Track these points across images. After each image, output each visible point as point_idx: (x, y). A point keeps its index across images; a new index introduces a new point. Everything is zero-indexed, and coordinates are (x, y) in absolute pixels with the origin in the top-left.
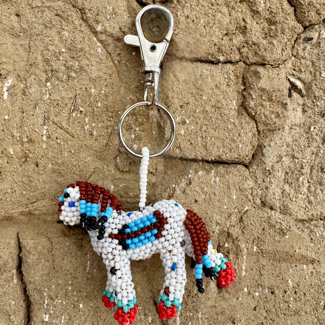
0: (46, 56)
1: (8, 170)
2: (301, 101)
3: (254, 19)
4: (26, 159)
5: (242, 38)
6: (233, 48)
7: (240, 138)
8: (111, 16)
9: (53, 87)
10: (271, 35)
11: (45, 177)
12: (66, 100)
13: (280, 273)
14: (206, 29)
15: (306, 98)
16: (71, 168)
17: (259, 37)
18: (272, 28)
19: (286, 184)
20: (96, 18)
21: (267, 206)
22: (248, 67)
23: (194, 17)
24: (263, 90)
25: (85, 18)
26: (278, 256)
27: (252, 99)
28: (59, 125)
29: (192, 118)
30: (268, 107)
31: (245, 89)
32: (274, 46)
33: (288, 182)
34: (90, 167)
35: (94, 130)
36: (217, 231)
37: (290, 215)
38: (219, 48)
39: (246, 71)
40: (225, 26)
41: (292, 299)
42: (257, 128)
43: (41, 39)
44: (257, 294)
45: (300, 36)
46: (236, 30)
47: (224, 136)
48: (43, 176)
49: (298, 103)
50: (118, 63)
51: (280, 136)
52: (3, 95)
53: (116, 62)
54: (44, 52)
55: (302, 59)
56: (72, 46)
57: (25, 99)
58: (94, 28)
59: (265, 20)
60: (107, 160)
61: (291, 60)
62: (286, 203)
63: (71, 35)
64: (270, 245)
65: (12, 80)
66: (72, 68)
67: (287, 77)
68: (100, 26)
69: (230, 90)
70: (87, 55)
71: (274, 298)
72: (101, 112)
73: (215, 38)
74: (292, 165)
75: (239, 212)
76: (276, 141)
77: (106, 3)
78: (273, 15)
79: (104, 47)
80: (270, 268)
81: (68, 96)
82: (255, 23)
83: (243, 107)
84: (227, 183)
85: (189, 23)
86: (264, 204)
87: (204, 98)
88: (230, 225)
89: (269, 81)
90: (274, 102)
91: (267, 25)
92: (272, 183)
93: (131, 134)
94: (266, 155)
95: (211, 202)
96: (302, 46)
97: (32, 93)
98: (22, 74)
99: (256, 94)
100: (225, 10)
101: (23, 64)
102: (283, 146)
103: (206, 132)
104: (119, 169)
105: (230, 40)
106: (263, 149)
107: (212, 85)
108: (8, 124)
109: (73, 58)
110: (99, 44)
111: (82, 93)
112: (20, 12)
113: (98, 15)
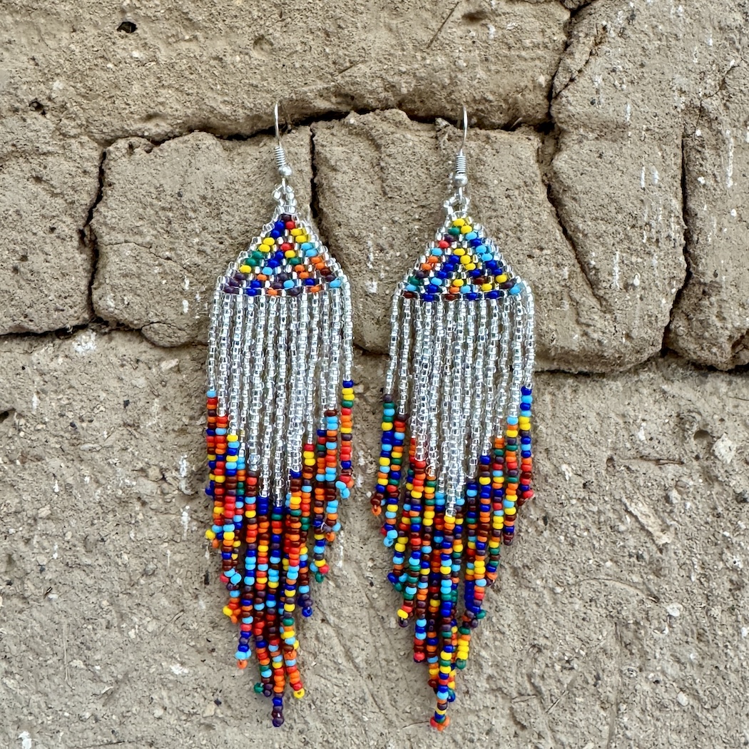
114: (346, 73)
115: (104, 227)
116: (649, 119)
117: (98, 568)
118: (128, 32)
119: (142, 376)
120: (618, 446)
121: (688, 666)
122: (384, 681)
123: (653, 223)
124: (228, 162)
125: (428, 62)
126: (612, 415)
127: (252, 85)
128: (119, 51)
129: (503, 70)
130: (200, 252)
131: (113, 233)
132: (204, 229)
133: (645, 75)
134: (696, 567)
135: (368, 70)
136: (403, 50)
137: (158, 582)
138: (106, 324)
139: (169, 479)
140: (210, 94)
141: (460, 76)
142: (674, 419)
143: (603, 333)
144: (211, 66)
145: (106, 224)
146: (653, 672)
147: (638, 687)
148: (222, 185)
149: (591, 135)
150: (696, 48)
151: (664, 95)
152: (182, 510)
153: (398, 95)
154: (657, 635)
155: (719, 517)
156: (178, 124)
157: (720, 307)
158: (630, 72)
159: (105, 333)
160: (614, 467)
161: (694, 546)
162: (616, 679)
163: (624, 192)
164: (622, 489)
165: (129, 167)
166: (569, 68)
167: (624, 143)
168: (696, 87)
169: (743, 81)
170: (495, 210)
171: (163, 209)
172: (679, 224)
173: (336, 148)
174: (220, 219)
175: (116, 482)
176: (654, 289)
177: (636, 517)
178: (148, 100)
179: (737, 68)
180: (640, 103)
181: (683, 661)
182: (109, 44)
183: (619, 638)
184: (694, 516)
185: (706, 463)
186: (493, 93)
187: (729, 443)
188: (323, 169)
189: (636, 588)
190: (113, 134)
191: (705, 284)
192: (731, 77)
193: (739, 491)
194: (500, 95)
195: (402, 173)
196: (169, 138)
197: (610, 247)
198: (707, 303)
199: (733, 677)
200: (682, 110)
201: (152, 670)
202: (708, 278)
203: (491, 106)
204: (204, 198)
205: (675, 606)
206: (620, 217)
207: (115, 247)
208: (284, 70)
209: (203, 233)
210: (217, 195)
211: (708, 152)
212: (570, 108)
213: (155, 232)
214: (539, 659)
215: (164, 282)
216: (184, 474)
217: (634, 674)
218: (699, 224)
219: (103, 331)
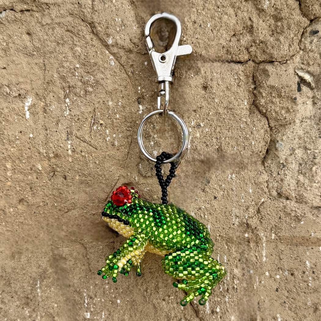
0: (62, 74)
1: (38, 185)
2: (310, 94)
3: (260, 18)
4: (54, 174)
5: (249, 38)
6: (241, 49)
7: (252, 135)
8: (121, 28)
9: (72, 103)
10: (278, 31)
11: (74, 188)
12: (86, 114)
13: (298, 256)
14: (213, 33)
15: (315, 90)
16: (98, 178)
17: (266, 35)
18: (278, 24)
19: (300, 174)
20: (106, 31)
21: (283, 196)
22: (257, 66)
23: (201, 22)
24: (272, 87)
25: (95, 32)
26: (295, 241)
27: (263, 97)
28: (82, 139)
29: (206, 121)
30: (278, 103)
31: (255, 88)
32: (280, 43)
33: (301, 173)
34: (115, 176)
35: (115, 141)
36: (237, 223)
37: (306, 203)
38: (228, 50)
39: (256, 70)
40: (232, 28)
41: (310, 278)
42: (269, 124)
43: (55, 57)
44: (278, 277)
45: (307, 30)
46: (243, 29)
47: (237, 136)
48: (72, 187)
49: (308, 96)
50: (131, 74)
51: (292, 130)
52: (25, 114)
53: (130, 73)
54: (60, 69)
55: (310, 52)
56: (85, 61)
57: (47, 117)
58: (105, 41)
59: (272, 17)
60: (130, 168)
61: (299, 55)
62: (302, 192)
63: (83, 51)
64: (287, 231)
65: (31, 99)
66: (89, 83)
67: (295, 72)
68: (110, 39)
69: (241, 91)
70: (101, 69)
71: (293, 279)
72: (120, 123)
73: (223, 40)
74: (305, 156)
75: (256, 204)
76: (288, 135)
77: (114, 16)
78: (278, 11)
79: (117, 60)
80: (289, 252)
81: (87, 111)
82: (261, 21)
83: (255, 105)
84: (243, 179)
85: (196, 29)
86: (280, 195)
87: (216, 101)
88: (249, 217)
89: (277, 79)
90: (283, 98)
91: (273, 22)
92: (286, 175)
93: (150, 142)
94: (279, 149)
95: (229, 198)
96: (309, 40)
97: (53, 110)
98: (40, 92)
99: (266, 92)
100: (231, 11)
101: (40, 82)
102: (295, 139)
103: (220, 133)
104: (142, 175)
105: (238, 40)
106: (276, 144)
107: (223, 87)
108: (34, 142)
109: (89, 72)
110: (111, 57)
111: (100, 107)
112: (31, 31)
113: (107, 28)
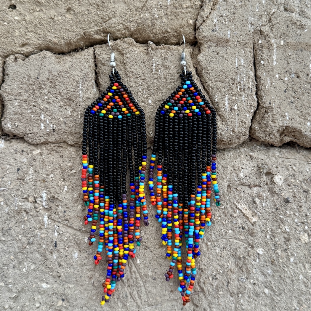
114: (107, 23)
115: (5, 93)
116: (238, 37)
117: (8, 242)
118: (12, 9)
119: (25, 157)
120: (232, 180)
121: (268, 276)
122: (135, 287)
123: (242, 82)
124: (58, 64)
125: (142, 16)
126: (229, 166)
127: (67, 29)
128: (9, 17)
129: (174, 18)
130: (48, 102)
131: (10, 96)
132: (49, 92)
133: (236, 18)
134: (269, 232)
135: (116, 21)
136: (131, 11)
137: (35, 247)
138: (8, 135)
139: (38, 202)
140: (49, 34)
141: (156, 21)
142: (256, 168)
143: (222, 130)
144: (48, 22)
145: (6, 92)
146: (252, 279)
147: (246, 286)
148: (56, 73)
149: (213, 45)
150: (257, 5)
151: (244, 26)
152: (44, 215)
153: (129, 31)
154: (253, 262)
155: (277, 209)
156: (36, 48)
157: (273, 117)
158: (229, 17)
159: (8, 140)
160: (230, 189)
161: (267, 222)
162: (236, 283)
163: (228, 69)
164: (234, 198)
165: (15, 67)
166: (202, 16)
167: (228, 47)
168: (258, 22)
169: (278, 19)
170: (173, 79)
171: (31, 84)
172: (253, 82)
173: (105, 56)
174: (56, 88)
175: (15, 204)
176: (243, 110)
177: (241, 210)
178: (23, 38)
179: (276, 13)
180: (234, 30)
181: (265, 274)
182: (5, 14)
183: (237, 265)
184: (267, 209)
185: (271, 186)
186: (170, 28)
187: (281, 177)
188: (100, 65)
189: (243, 242)
190: (8, 53)
191: (266, 108)
192: (273, 17)
193: (286, 197)
194: (174, 29)
195: (133, 65)
196: (33, 54)
197: (223, 93)
198: (267, 116)
199: (288, 280)
200: (253, 32)
201: (34, 286)
202: (267, 105)
203: (170, 34)
204: (48, 79)
205: (260, 250)
206: (227, 80)
207: (11, 102)
208: (80, 22)
209: (48, 94)
210: (54, 78)
211: (264, 50)
212: (204, 33)
213: (28, 95)
214: (202, 275)
215: (33, 116)
216: (44, 199)
217: (244, 280)
218: (262, 81)
219: (7, 139)
